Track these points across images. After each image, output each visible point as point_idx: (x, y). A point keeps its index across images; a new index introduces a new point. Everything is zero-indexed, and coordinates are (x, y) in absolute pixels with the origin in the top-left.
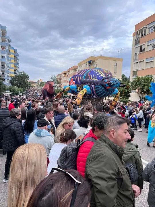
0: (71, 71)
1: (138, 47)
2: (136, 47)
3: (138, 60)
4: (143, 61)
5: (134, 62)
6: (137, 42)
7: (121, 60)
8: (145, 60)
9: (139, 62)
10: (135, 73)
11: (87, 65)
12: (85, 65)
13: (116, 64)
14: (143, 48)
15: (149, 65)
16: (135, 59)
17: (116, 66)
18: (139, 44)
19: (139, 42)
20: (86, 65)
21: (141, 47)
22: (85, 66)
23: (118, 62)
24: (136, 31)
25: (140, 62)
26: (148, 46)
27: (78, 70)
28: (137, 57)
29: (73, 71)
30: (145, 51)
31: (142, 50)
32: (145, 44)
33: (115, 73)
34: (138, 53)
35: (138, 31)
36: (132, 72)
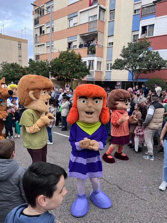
1: (37, 28)
3: (39, 43)
4: (44, 44)
6: (36, 22)
7: (26, 41)
8: (45, 44)
9: (40, 45)
10: (37, 57)
13: (20, 46)
14: (43, 30)
15: (49, 50)
16: (36, 42)
17: (20, 47)
19: (38, 23)
21: (41, 28)
23: (22, 44)
24: (35, 9)
26: (47, 28)
28: (38, 39)
30: (45, 33)
31: (42, 32)
32: (44, 25)
33: (20, 56)
34: (39, 34)
35: (37, 9)
36: (35, 56)
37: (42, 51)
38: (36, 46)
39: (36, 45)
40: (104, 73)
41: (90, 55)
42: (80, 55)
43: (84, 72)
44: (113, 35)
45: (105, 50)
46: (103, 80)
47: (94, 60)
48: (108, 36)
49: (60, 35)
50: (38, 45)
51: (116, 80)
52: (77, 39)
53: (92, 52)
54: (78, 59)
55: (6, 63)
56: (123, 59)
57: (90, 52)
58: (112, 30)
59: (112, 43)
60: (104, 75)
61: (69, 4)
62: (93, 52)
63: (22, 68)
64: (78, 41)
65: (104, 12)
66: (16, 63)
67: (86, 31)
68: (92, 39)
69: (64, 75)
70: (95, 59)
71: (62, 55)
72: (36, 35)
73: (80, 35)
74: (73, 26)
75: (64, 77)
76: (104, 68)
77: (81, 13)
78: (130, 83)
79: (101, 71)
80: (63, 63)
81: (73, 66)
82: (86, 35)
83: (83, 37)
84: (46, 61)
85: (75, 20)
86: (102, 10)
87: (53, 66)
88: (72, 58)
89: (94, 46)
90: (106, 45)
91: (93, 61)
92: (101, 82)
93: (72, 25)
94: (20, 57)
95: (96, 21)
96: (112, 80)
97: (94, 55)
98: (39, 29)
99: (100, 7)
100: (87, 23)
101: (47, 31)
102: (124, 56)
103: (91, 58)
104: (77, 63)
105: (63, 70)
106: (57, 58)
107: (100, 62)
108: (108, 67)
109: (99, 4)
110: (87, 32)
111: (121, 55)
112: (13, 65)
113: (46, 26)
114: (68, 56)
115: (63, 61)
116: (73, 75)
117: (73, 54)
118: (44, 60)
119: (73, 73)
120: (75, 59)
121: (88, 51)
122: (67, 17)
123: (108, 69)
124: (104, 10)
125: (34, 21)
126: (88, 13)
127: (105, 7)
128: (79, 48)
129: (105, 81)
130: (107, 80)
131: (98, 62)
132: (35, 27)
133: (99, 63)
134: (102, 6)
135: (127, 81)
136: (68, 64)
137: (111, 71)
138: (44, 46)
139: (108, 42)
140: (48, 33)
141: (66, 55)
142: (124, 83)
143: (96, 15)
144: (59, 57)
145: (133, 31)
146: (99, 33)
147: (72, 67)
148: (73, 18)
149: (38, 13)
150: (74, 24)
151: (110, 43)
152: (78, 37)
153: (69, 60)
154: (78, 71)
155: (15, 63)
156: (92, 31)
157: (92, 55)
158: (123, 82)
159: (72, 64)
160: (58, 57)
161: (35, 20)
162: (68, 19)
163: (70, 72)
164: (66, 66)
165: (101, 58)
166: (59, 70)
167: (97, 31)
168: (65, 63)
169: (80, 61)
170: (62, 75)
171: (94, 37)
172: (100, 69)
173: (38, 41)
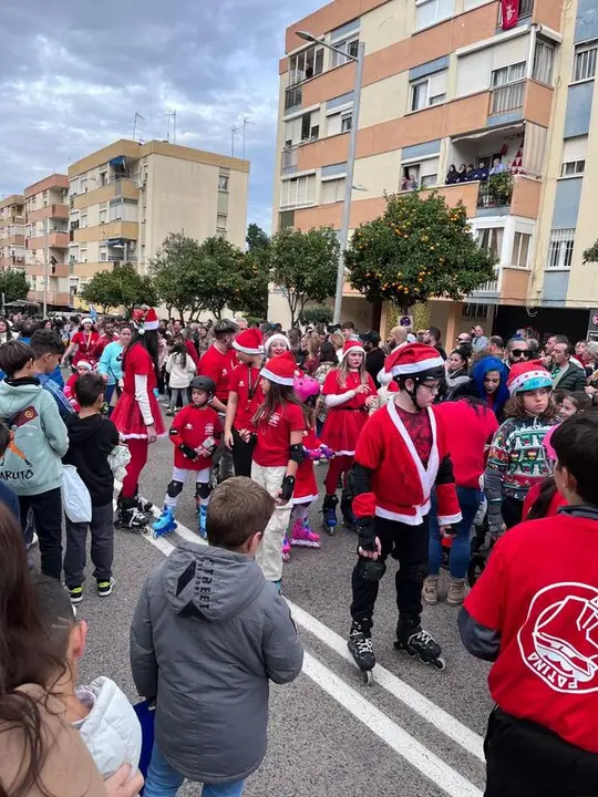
0: (39, 197)
1: (294, 119)
2: (289, 117)
3: (296, 168)
4: (314, 174)
5: (283, 178)
6: (292, 98)
7: (244, 166)
8: (319, 172)
9: (300, 177)
10: (287, 217)
11: (107, 176)
12: (97, 173)
13: (223, 182)
14: (312, 125)
16: (286, 167)
17: (225, 186)
18: (299, 106)
19: (299, 99)
20: (103, 175)
21: (306, 118)
22: (98, 177)
23: (232, 174)
24: (290, 54)
25: (305, 177)
26: (328, 117)
27: (71, 193)
28: (295, 156)
29: (50, 199)
30: (321, 136)
31: (308, 130)
32: (319, 109)
33: (222, 216)
34: (297, 140)
35: (297, 53)
36: (277, 215)
37: (298, 197)
38: (284, 181)
39: (285, 177)
40: (541, 276)
41: (487, 211)
42: (463, 209)
43: (476, 270)
44: (586, 135)
45: (550, 192)
46: (533, 304)
47: (502, 229)
48: (566, 140)
50: (293, 176)
51: (588, 306)
52: (440, 154)
53: (496, 197)
54: (456, 222)
55: (180, 238)
57: (486, 199)
58: (581, 114)
59: (581, 165)
60: (539, 285)
61: (417, 30)
62: (503, 200)
63: (241, 255)
64: (444, 159)
65: (552, 51)
66: (221, 240)
67: (476, 121)
68: (498, 151)
69: (404, 281)
70: (509, 223)
71: (396, 210)
72: (289, 142)
73: (452, 137)
74: (427, 105)
75: (401, 287)
76: (538, 258)
77: (461, 57)
79: (526, 268)
80: (402, 236)
81: (436, 247)
82: (477, 136)
83: (463, 145)
85: (435, 86)
86: (548, 44)
87: (364, 249)
88: (435, 220)
90: (553, 171)
91: (497, 231)
92: (523, 309)
93: (424, 104)
94: (221, 219)
95: (522, 84)
96: (568, 305)
97: (504, 209)
98: (299, 123)
99: (539, 35)
100: (486, 91)
101: (331, 128)
103: (489, 221)
105: (402, 262)
106: (379, 219)
107: (527, 237)
108: (556, 254)
109: (536, 25)
110: (484, 125)
112: (212, 246)
113: (325, 111)
114: (421, 211)
115: (400, 230)
116: (435, 279)
117: (435, 205)
118: (323, 229)
119: (436, 275)
120: (444, 222)
121: (480, 195)
122: (406, 76)
123: (555, 262)
124: (554, 44)
125: (284, 95)
126: (492, 57)
127: (557, 33)
129: (540, 304)
130: (549, 305)
131: (518, 235)
132: (285, 114)
133: (522, 239)
134: (548, 31)
136: (420, 242)
137: (567, 268)
138: (312, 178)
139: (562, 159)
140: (330, 135)
141: (413, 207)
143: (524, 64)
144: (388, 215)
146: (530, 128)
147: (432, 253)
148: (429, 78)
149: (301, 68)
150: (431, 99)
151: (570, 165)
152: (446, 145)
153: (422, 227)
154: (455, 266)
155: (218, 237)
156: (504, 119)
157: (494, 210)
159: (432, 239)
160: (382, 215)
161: (288, 92)
162: (411, 82)
163: (426, 271)
164: (412, 249)
165: (531, 221)
166: (386, 261)
167: (522, 121)
168: (406, 239)
169: (459, 231)
170: (395, 278)
171: (506, 142)
172: (523, 262)
173: (294, 162)
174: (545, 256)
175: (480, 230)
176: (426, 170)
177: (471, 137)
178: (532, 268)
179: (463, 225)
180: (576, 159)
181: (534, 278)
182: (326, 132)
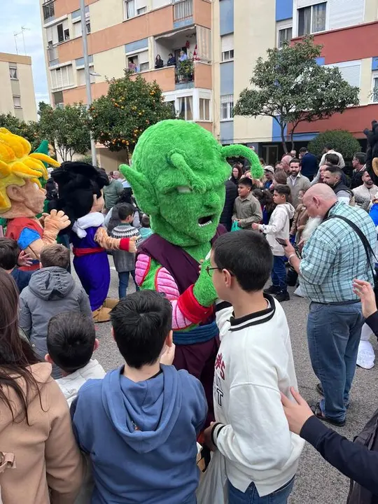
1: (51, 26)
2: (48, 24)
3: (58, 61)
4: (70, 65)
5: (50, 68)
6: (48, 11)
7: (27, 61)
8: (74, 63)
9: (62, 67)
10: (58, 96)
13: (13, 73)
14: (64, 29)
15: (84, 76)
16: (51, 61)
17: (15, 76)
18: (53, 17)
19: (53, 13)
23: (20, 67)
25: (65, 66)
26: (74, 23)
28: (56, 52)
30: (71, 37)
31: (62, 34)
32: (67, 18)
33: (16, 97)
34: (56, 41)
36: (51, 95)
37: (67, 81)
38: (51, 70)
39: (52, 67)
40: (218, 125)
41: (181, 86)
42: (157, 86)
44: (233, 33)
45: (217, 71)
47: (192, 97)
48: (222, 36)
49: (108, 39)
50: (57, 66)
51: (245, 142)
52: (149, 48)
53: (185, 76)
54: (154, 96)
56: (257, 89)
57: (180, 78)
58: (228, 19)
59: (232, 52)
60: (218, 131)
62: (189, 78)
63: (24, 125)
64: (150, 53)
66: (8, 116)
67: (166, 26)
68: (184, 45)
69: (125, 137)
70: (195, 93)
71: (116, 89)
72: (51, 43)
73: (155, 37)
74: (136, 15)
75: (123, 141)
76: (215, 114)
78: (276, 146)
79: (210, 121)
80: (120, 108)
81: (142, 113)
82: (169, 35)
83: (162, 41)
84: (78, 104)
87: (96, 117)
88: (140, 95)
89: (188, 63)
90: (217, 58)
91: (190, 98)
93: (133, 14)
94: (16, 100)
97: (191, 84)
98: (55, 30)
100: (170, 6)
101: (76, 32)
102: (260, 83)
103: (184, 92)
104: (152, 106)
105: (122, 125)
106: (103, 97)
107: (207, 101)
108: (225, 111)
110: (172, 28)
111: (253, 80)
112: (2, 121)
113: (71, 21)
114: (131, 90)
115: (118, 103)
117: (140, 84)
118: (75, 104)
120: (146, 96)
121: (176, 75)
123: (225, 116)
125: (42, 9)
128: (154, 69)
131: (201, 100)
132: (45, 23)
133: (204, 103)
135: (270, 140)
136: (132, 111)
137: (232, 119)
138: (70, 68)
139: (221, 49)
140: (77, 37)
141: (125, 87)
142: (264, 146)
144: (110, 94)
145: (277, 22)
146: (199, 30)
147: (140, 116)
150: (138, 10)
151: (226, 53)
152: (151, 41)
153: (132, 100)
155: (6, 115)
156: (183, 24)
157: (186, 85)
158: (261, 144)
159: (140, 108)
160: (106, 95)
161: (45, 7)
163: (138, 129)
164: (127, 115)
165: (209, 91)
166: (112, 124)
167: (193, 25)
168: (123, 109)
169: (158, 101)
170: (119, 135)
171: (188, 39)
172: (207, 117)
173: (56, 57)
174: (219, 113)
175: (179, 98)
176: (141, 60)
177: (166, 36)
178: (213, 121)
179: (160, 97)
180: (228, 49)
181: (215, 127)
182: (74, 34)
